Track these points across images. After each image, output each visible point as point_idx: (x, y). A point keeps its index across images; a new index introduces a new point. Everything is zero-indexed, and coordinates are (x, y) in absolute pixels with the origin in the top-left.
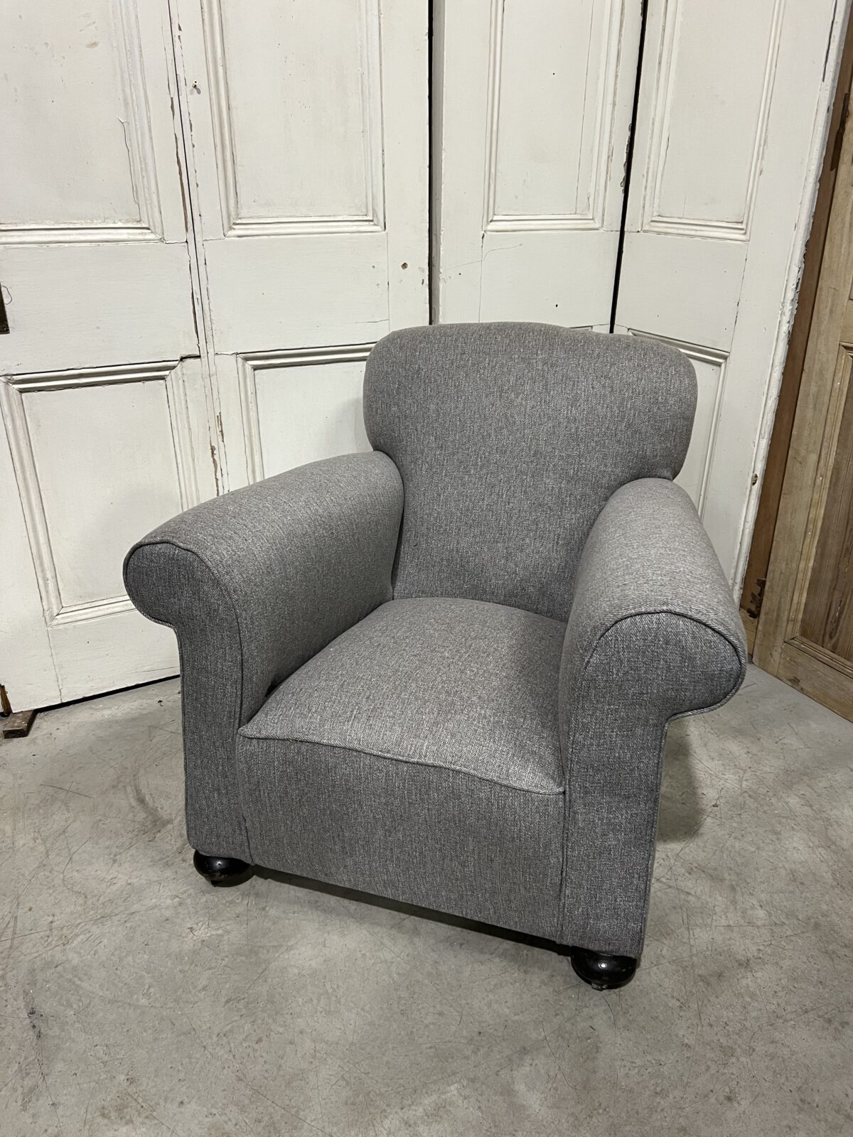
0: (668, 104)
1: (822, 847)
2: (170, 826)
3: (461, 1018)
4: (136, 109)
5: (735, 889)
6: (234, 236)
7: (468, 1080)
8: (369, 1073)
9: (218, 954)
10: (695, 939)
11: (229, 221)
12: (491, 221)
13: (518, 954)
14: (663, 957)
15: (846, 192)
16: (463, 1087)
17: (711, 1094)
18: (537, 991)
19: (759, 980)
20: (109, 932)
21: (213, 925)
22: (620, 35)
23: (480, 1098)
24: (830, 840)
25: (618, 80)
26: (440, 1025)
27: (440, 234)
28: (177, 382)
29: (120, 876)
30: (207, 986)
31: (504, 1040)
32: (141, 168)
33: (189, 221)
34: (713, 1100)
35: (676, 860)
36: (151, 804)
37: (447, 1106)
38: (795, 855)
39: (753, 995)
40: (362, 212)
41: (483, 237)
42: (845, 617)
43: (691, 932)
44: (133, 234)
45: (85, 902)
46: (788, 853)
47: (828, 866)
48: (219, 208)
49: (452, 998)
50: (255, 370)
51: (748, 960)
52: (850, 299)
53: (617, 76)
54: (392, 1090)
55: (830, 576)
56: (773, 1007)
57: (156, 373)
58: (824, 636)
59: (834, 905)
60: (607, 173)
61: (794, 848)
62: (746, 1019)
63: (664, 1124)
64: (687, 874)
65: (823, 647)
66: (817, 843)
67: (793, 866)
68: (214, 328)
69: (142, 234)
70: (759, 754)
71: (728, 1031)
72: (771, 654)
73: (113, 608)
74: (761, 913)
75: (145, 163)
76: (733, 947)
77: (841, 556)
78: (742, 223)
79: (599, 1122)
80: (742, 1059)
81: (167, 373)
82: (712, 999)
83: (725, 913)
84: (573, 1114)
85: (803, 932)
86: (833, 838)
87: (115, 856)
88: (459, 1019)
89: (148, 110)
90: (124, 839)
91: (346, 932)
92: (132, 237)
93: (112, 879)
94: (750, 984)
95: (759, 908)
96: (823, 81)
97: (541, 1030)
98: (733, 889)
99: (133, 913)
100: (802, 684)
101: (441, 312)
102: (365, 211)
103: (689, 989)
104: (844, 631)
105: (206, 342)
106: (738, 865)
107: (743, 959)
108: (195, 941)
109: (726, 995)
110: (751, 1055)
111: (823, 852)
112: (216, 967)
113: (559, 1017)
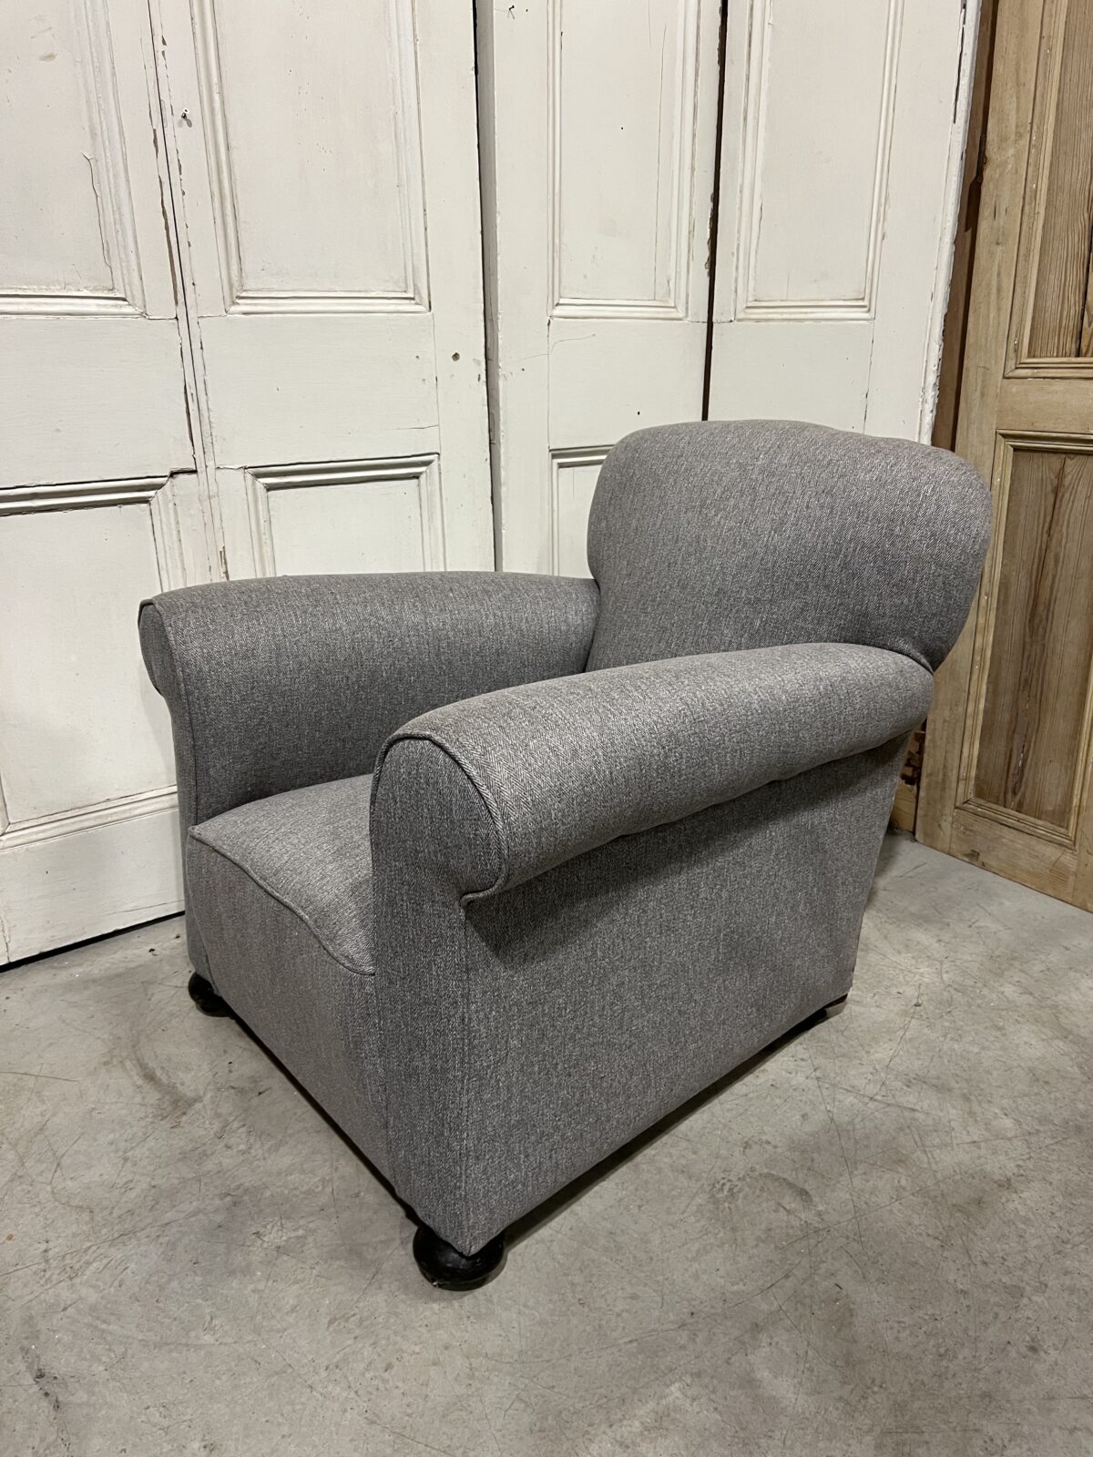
0: (759, 171)
1: (1057, 1038)
2: (198, 1106)
3: (663, 1299)
4: (107, 142)
5: (969, 1099)
6: (239, 313)
7: (692, 1375)
8: (553, 1387)
9: (304, 1263)
10: (936, 1164)
11: (232, 297)
12: (558, 304)
13: (718, 1209)
14: (904, 1189)
15: (989, 252)
16: (688, 1385)
17: (1009, 1348)
18: (754, 1250)
19: (1029, 1202)
20: (136, 1253)
21: (289, 1225)
22: (696, 86)
23: (713, 1396)
24: (1066, 1029)
25: (697, 141)
26: (636, 1312)
27: (498, 318)
28: (166, 503)
29: (137, 1177)
30: (296, 1307)
31: (726, 1318)
32: (115, 219)
33: (179, 291)
34: (1013, 1354)
35: (887, 1074)
36: (164, 1079)
37: (672, 1414)
38: (1029, 1050)
39: (1026, 1221)
40: (400, 287)
41: (549, 324)
42: (1031, 765)
43: (930, 1155)
44: (105, 306)
45: (92, 1219)
46: (1020, 1049)
47: (1072, 1059)
48: (218, 274)
49: (643, 1275)
50: (268, 490)
51: (1008, 1180)
52: (1004, 377)
54: (591, 1404)
55: (1007, 716)
56: (1055, 1231)
57: (137, 493)
58: (1005, 793)
60: (689, 251)
61: (1026, 1043)
62: (1026, 1251)
63: (961, 1392)
64: (905, 1088)
65: (1005, 807)
66: (1050, 1034)
67: (1030, 1064)
68: (213, 434)
69: (116, 306)
70: (953, 941)
71: (1008, 1267)
72: (939, 826)
73: (81, 821)
74: (1008, 1123)
75: (120, 213)
76: (985, 1166)
77: (1019, 690)
78: (863, 299)
79: (877, 1403)
80: (1036, 1298)
81: (151, 493)
82: (979, 1231)
83: (965, 1128)
84: (841, 1398)
85: (1064, 1139)
86: (1068, 1027)
87: (125, 1152)
88: (659, 1299)
89: (123, 142)
90: (135, 1129)
92: (103, 310)
93: (126, 1183)
94: (1019, 1207)
95: (1004, 1117)
96: (954, 122)
97: (772, 1298)
98: (966, 1098)
99: (167, 1224)
100: (982, 858)
101: (501, 418)
102: (403, 286)
103: (946, 1223)
104: (1030, 783)
105: (204, 453)
106: (964, 1070)
107: (1002, 1178)
108: (266, 1249)
109: (993, 1225)
110: (1044, 1293)
111: (1061, 1044)
112: (304, 1279)
113: (790, 1279)
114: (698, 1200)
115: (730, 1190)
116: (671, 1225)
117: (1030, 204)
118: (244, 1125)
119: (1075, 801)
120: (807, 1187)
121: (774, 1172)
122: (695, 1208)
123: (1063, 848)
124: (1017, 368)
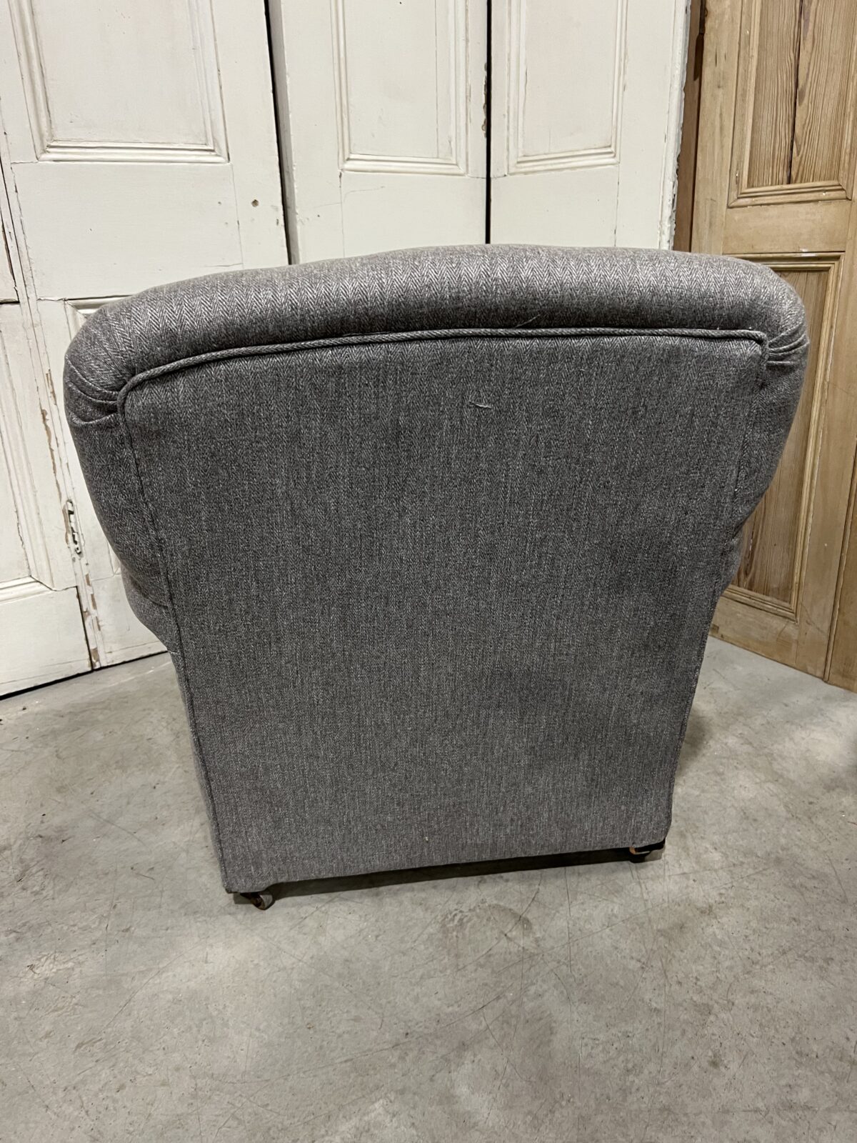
1: (769, 781)
2: (7, 853)
3: (383, 1021)
6: (50, 160)
7: (396, 1092)
8: (268, 1105)
9: (66, 992)
10: (648, 893)
11: (42, 144)
12: (348, 159)
13: (445, 937)
14: (616, 916)
15: (712, 95)
16: (391, 1102)
17: (692, 1062)
18: (473, 975)
19: (726, 926)
21: (60, 957)
23: (412, 1112)
24: (776, 773)
25: (469, 15)
26: (356, 1033)
27: (293, 170)
30: (50, 1032)
31: (437, 1038)
34: (695, 1068)
37: (372, 1129)
38: (743, 792)
39: (721, 944)
40: (201, 140)
41: (340, 176)
42: (759, 549)
43: (643, 886)
46: (736, 792)
47: (780, 800)
48: (28, 125)
49: (369, 998)
51: (710, 907)
52: (729, 207)
53: (467, 10)
54: (298, 1121)
56: (747, 953)
59: (794, 838)
60: (467, 115)
61: (741, 786)
62: (718, 971)
63: (643, 1106)
65: (739, 586)
66: (763, 778)
67: (742, 804)
68: (33, 269)
71: (700, 986)
74: (716, 856)
76: (691, 895)
78: (610, 146)
79: (563, 1116)
80: (723, 1015)
83: (678, 861)
84: (530, 1113)
85: (764, 870)
86: (779, 772)
88: (379, 1021)
91: (233, 943)
94: (717, 932)
95: (713, 851)
97: (482, 1018)
100: (721, 631)
102: (204, 139)
103: (649, 947)
104: (759, 566)
105: (25, 286)
106: (684, 811)
107: (705, 906)
108: (36, 980)
109: (691, 948)
110: (730, 1010)
111: (771, 786)
112: (64, 1007)
113: (501, 1001)
114: (430, 930)
115: (461, 920)
116: (403, 953)
117: (745, 48)
118: (42, 869)
119: (796, 579)
120: (529, 917)
121: (502, 904)
122: (425, 936)
123: (787, 620)
124: (738, 198)
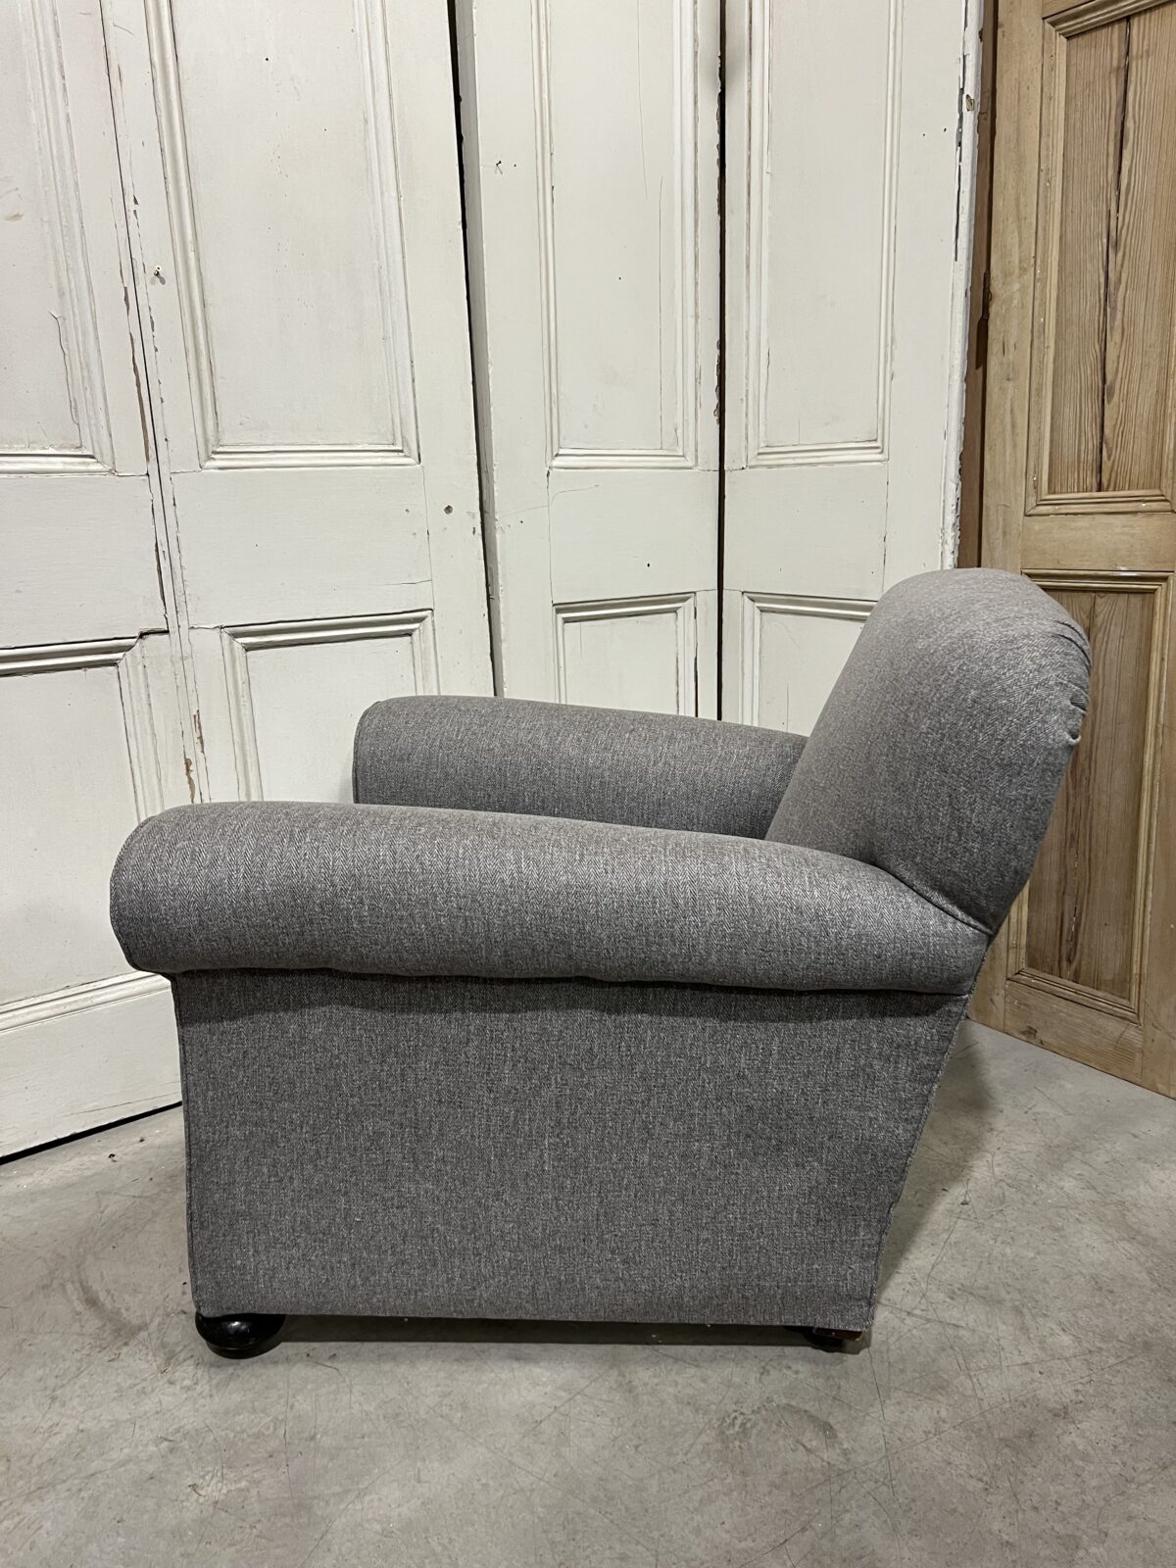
0: (764, 317)
1: (1124, 1239)
2: (143, 1334)
3: (657, 1560)
4: (76, 301)
5: (1021, 1312)
6: (215, 468)
9: (243, 1520)
10: (982, 1391)
11: (207, 450)
12: (557, 455)
13: (727, 1448)
14: (944, 1421)
15: (1000, 388)
18: (767, 1498)
19: (1088, 1434)
20: (53, 1510)
21: (231, 1475)
22: (696, 236)
24: (1132, 1228)
25: (699, 286)
27: (493, 469)
28: (135, 668)
29: (64, 1420)
32: (83, 377)
33: (151, 447)
35: (928, 1284)
36: (109, 1306)
38: (1091, 1254)
39: (1085, 1457)
40: (387, 440)
41: (548, 475)
43: (975, 1380)
44: (72, 463)
45: (9, 1468)
46: (1081, 1253)
47: (1140, 1264)
48: (193, 430)
49: (636, 1530)
50: (247, 650)
51: (1064, 1407)
52: (1026, 515)
53: (696, 284)
55: (1055, 876)
56: (1117, 1468)
57: (104, 655)
58: (1060, 962)
59: (1164, 1315)
60: (696, 399)
61: (1087, 1245)
62: (1083, 1492)
64: (948, 1300)
65: (1061, 977)
66: (1115, 1235)
67: (1092, 1270)
68: (187, 593)
69: (84, 463)
70: (1007, 1129)
71: (1062, 1513)
72: (991, 1000)
73: (36, 1011)
74: (1066, 1340)
75: (88, 371)
76: (1038, 1392)
77: (1065, 846)
78: (876, 440)
80: (1093, 1550)
81: (119, 655)
82: (1029, 1470)
83: (1016, 1347)
85: (1130, 1358)
86: (1136, 1227)
87: (54, 1391)
89: (92, 301)
90: (68, 1363)
91: (451, 1455)
92: (68, 467)
93: (51, 1427)
94: (1077, 1441)
95: (1061, 1333)
96: (956, 260)
97: (785, 1557)
98: (1018, 1311)
99: (92, 1475)
100: (1041, 1036)
101: (500, 571)
102: (390, 438)
103: (991, 1462)
104: (1086, 950)
105: (177, 612)
106: (1017, 1279)
107: (1058, 1406)
108: (202, 1504)
109: (1046, 1462)
110: (1104, 1542)
111: (1127, 1246)
112: (242, 1540)
113: (807, 1533)
114: (704, 1438)
115: (743, 1425)
116: (672, 1469)
117: (1039, 338)
118: (192, 1356)
119: (1135, 969)
120: (831, 1421)
121: (793, 1403)
122: (700, 1447)
123: (1126, 1022)
124: (1038, 505)
